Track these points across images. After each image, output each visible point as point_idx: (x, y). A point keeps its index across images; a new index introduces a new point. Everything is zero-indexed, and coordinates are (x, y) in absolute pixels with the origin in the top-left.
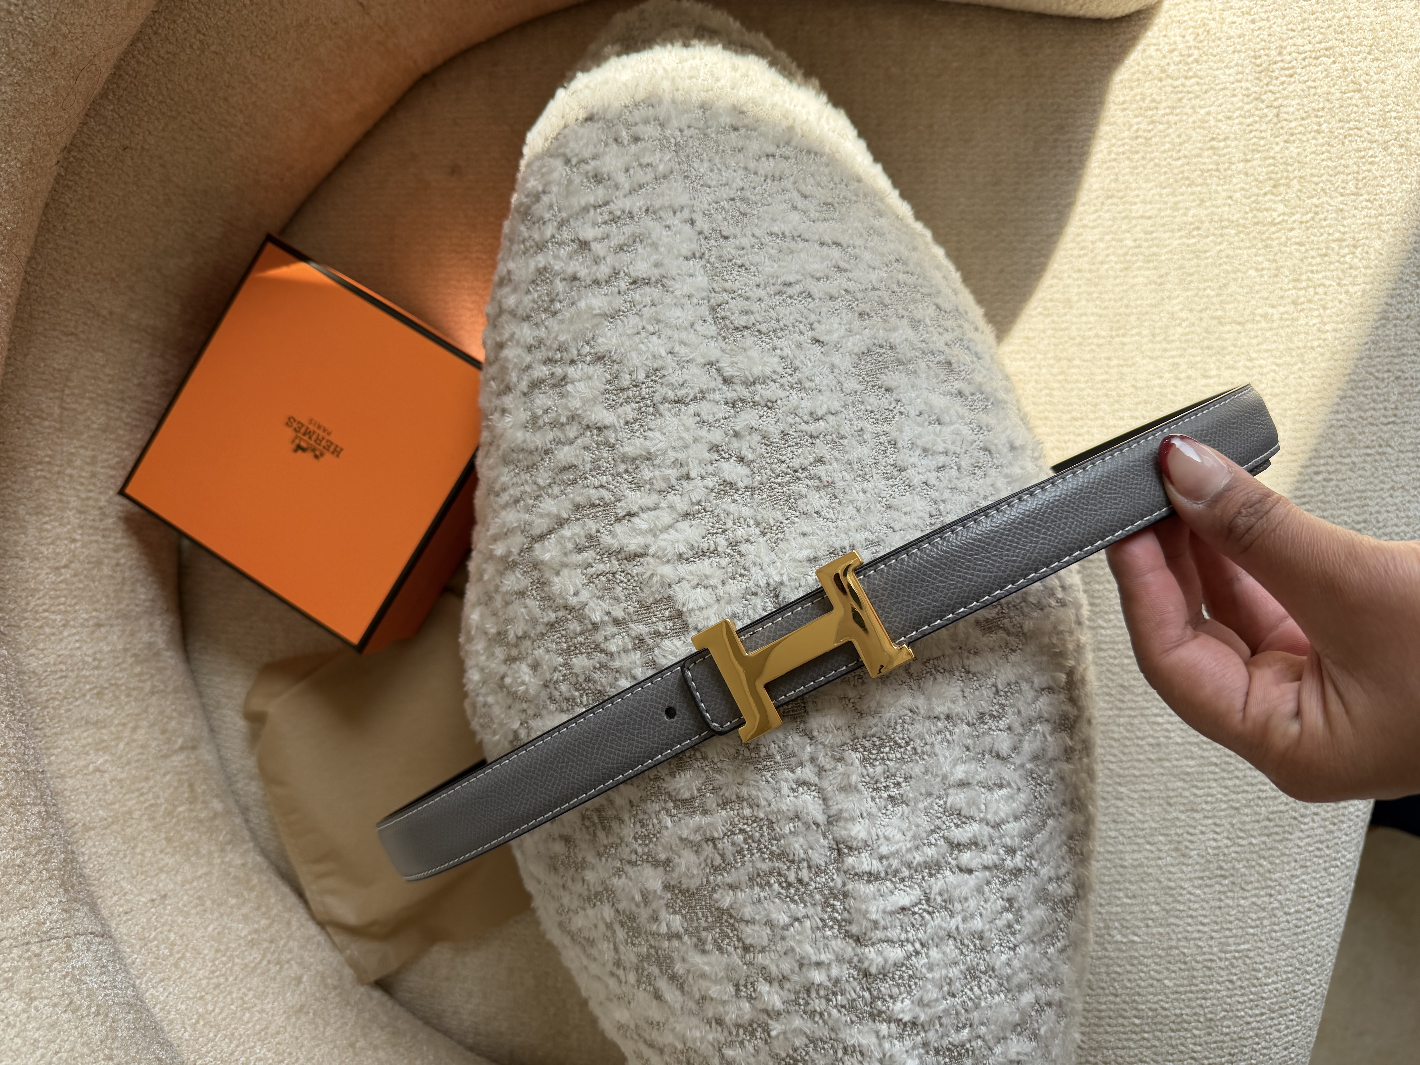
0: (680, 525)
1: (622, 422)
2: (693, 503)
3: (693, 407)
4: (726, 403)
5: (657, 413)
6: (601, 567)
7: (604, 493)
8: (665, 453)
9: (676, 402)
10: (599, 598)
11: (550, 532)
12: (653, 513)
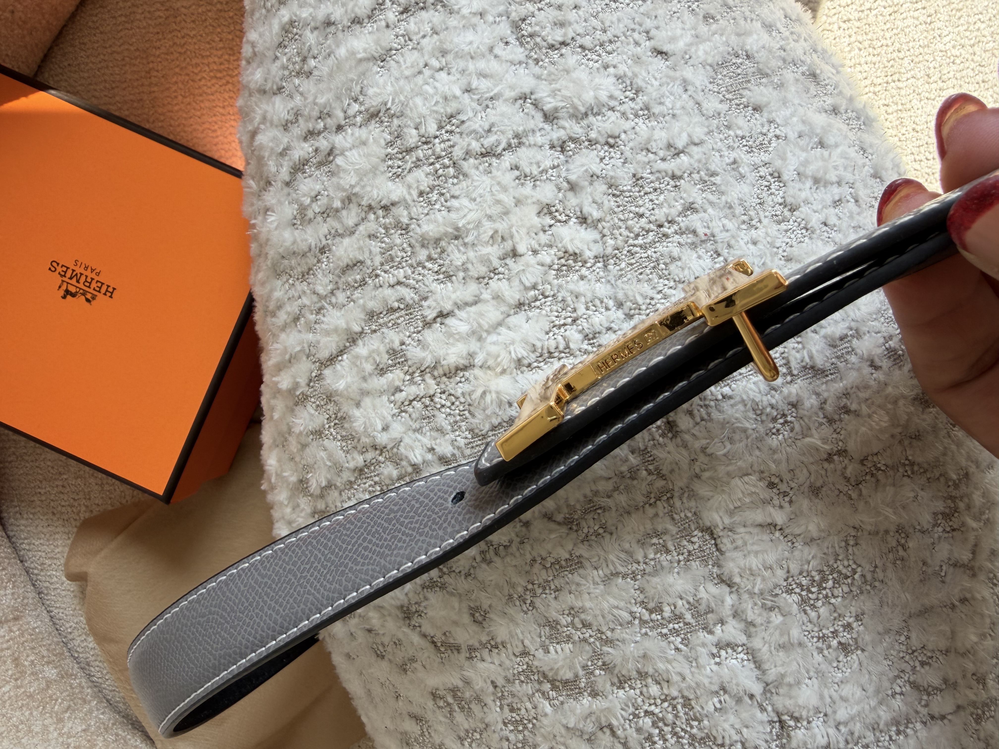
0: (513, 320)
1: (415, 193)
2: (527, 289)
3: (508, 159)
4: (552, 147)
5: (460, 174)
6: (412, 390)
7: (403, 291)
8: (478, 225)
9: (483, 155)
10: (418, 430)
11: (341, 352)
12: (473, 309)
